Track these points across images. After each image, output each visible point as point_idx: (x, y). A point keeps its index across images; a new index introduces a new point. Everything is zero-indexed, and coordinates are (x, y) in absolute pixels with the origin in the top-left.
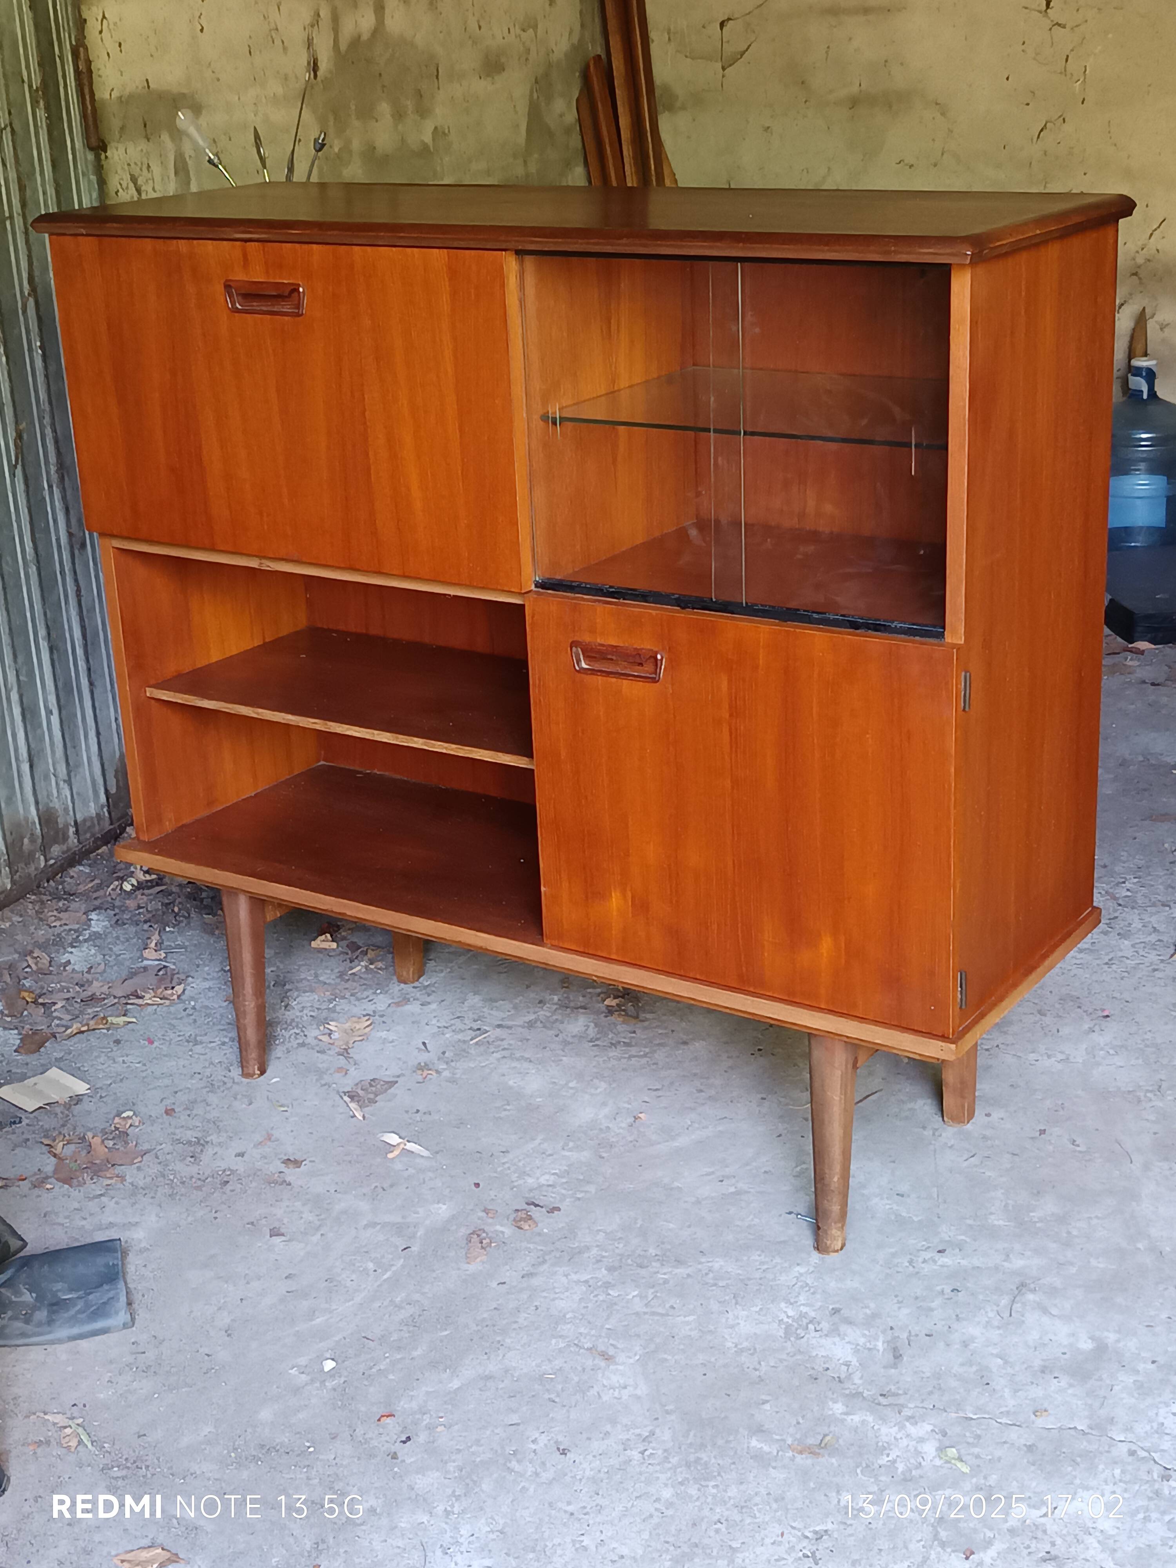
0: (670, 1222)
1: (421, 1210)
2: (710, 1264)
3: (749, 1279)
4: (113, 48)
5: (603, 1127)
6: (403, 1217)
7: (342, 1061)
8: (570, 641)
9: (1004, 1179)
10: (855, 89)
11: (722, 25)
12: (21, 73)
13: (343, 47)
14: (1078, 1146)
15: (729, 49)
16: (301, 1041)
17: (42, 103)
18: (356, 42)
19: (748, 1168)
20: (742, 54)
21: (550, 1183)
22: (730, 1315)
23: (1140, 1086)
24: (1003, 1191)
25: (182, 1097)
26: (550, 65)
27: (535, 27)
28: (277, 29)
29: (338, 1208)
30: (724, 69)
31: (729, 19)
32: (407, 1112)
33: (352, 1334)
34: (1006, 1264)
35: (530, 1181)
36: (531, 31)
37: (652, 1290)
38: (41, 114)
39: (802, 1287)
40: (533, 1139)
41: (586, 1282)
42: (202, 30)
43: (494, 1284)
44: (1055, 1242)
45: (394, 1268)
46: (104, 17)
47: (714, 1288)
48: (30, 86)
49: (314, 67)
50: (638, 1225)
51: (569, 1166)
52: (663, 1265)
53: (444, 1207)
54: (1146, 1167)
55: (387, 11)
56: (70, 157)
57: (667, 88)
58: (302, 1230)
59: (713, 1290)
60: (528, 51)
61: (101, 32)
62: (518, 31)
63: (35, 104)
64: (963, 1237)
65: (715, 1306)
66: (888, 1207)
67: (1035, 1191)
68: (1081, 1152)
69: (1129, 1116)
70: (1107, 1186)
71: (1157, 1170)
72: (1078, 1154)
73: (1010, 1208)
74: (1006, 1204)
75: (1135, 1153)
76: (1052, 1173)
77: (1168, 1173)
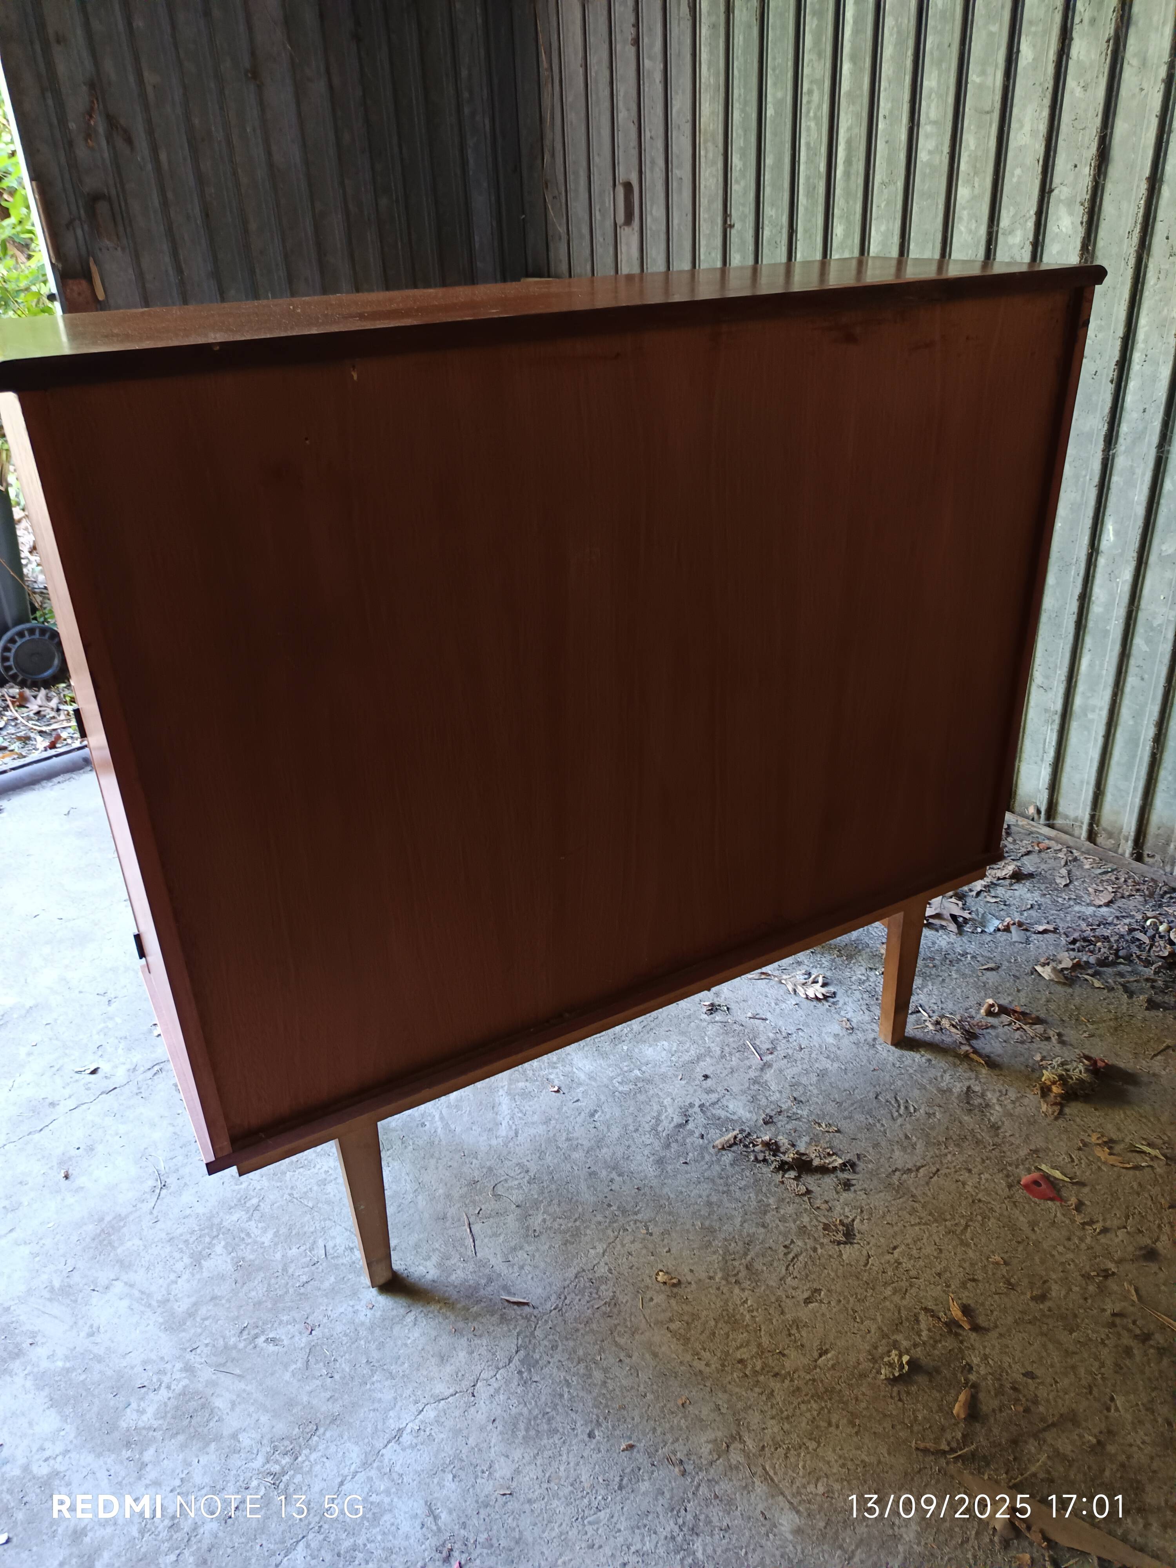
68: (256, 1336)
69: (264, 1419)
70: (198, 1319)
71: (177, 1375)
72: (256, 1331)
73: (243, 1235)
74: (251, 1237)
75: (214, 1377)
76: (253, 1294)
77: (166, 1379)
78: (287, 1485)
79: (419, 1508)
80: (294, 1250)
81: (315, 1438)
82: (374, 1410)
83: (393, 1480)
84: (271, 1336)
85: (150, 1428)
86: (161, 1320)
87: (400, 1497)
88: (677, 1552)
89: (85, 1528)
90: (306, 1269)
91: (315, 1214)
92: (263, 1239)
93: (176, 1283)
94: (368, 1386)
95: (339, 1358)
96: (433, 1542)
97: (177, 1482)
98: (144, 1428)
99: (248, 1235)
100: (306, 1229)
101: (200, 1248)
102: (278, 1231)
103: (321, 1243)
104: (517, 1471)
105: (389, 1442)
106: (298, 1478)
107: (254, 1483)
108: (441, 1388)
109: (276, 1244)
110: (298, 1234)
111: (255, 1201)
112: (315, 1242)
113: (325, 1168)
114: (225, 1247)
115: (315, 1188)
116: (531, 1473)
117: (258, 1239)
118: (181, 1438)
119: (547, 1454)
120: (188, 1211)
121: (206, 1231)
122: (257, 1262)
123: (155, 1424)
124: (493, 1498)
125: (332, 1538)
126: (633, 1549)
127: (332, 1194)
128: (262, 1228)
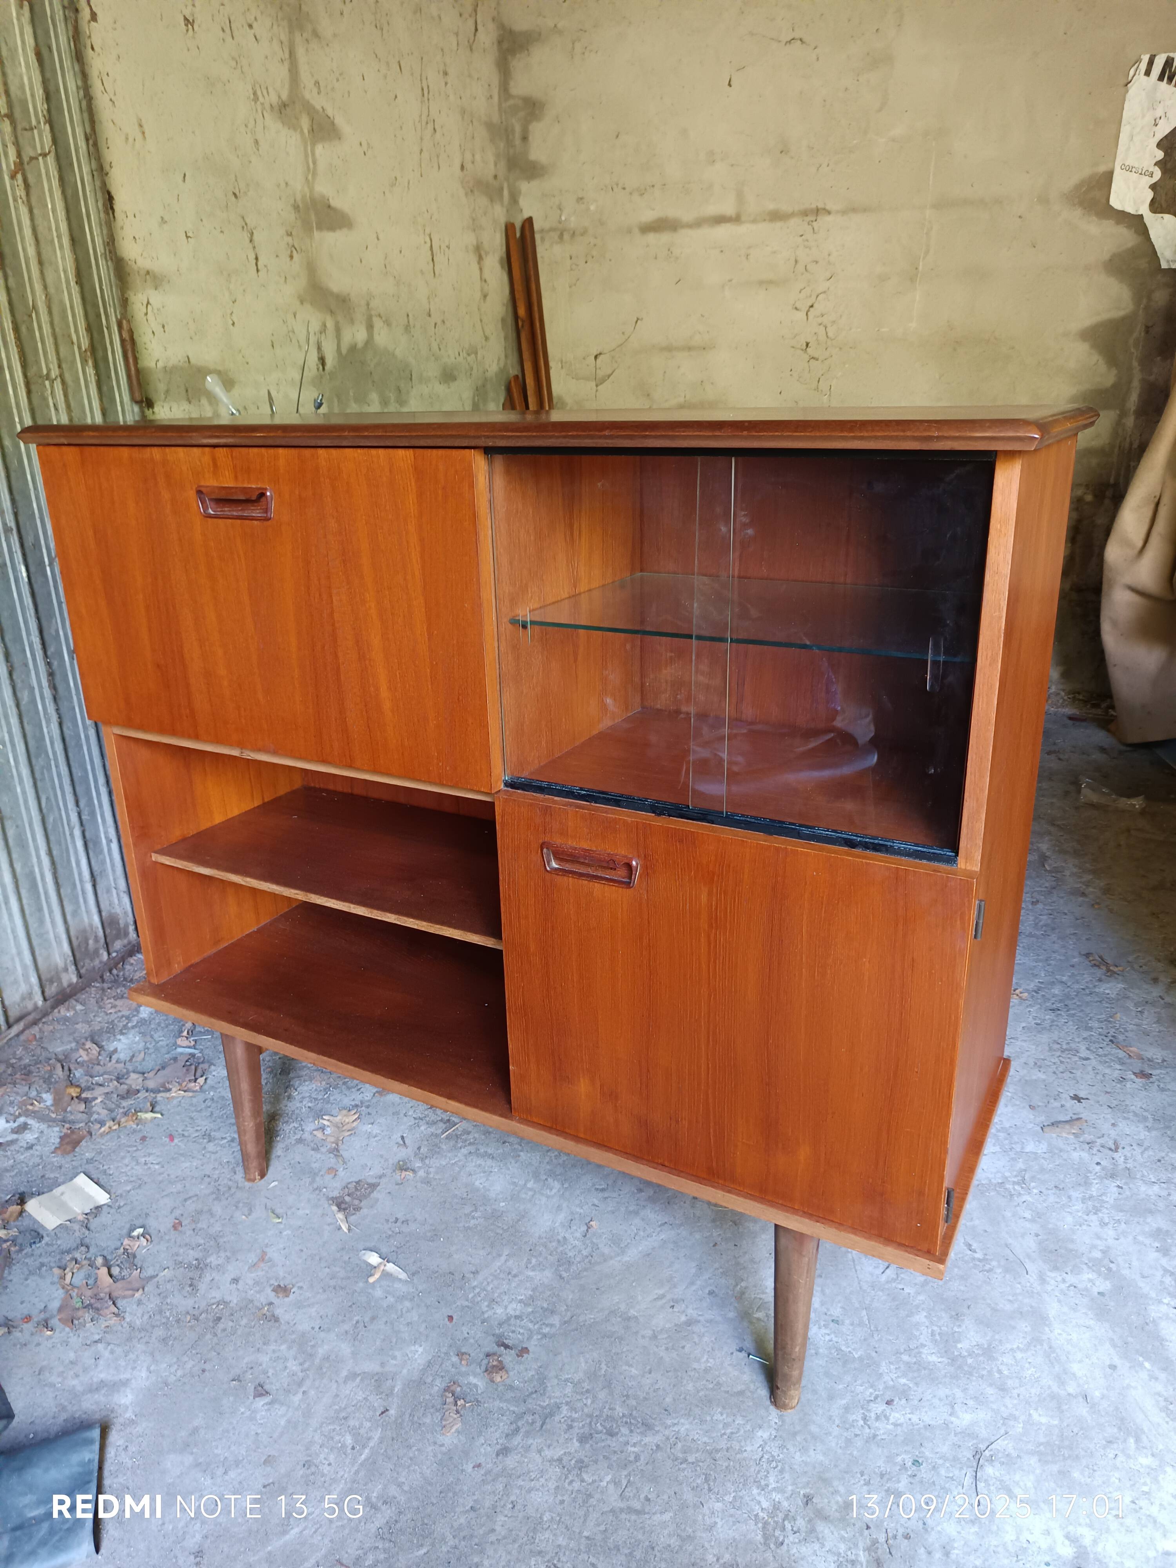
0: (631, 1366)
1: (398, 1354)
2: (676, 1428)
3: (717, 1451)
4: (158, 330)
5: (560, 1238)
6: (382, 1364)
7: (332, 1161)
8: (541, 841)
9: (921, 1297)
10: (682, 400)
11: (596, 357)
12: (70, 336)
13: (344, 351)
14: (975, 1252)
15: (600, 373)
16: (298, 1137)
17: (90, 363)
18: (353, 348)
19: (694, 1288)
20: (609, 376)
21: (518, 1313)
22: (705, 1510)
23: (1006, 1178)
24: (925, 1314)
25: (191, 1206)
26: (486, 379)
27: (476, 353)
28: (294, 332)
29: (321, 1351)
30: (597, 386)
31: (600, 354)
32: (387, 1221)
33: (326, 1556)
34: (953, 1419)
35: (500, 1311)
36: (473, 356)
37: (625, 1473)
38: (90, 371)
39: (769, 1462)
40: (500, 1255)
41: (560, 1460)
42: (233, 324)
43: (469, 1468)
44: (991, 1385)
45: (371, 1444)
46: (148, 303)
47: (684, 1466)
48: (79, 348)
49: (322, 361)
50: (603, 1372)
51: (533, 1290)
52: (631, 1431)
53: (421, 1350)
54: (1042, 1280)
55: (376, 330)
56: (119, 408)
57: (560, 398)
58: (285, 1385)
59: (684, 1469)
60: (472, 369)
61: (146, 314)
62: (465, 355)
63: (84, 362)
64: (903, 1381)
65: (689, 1496)
66: (827, 1338)
67: (954, 1313)
68: (980, 1260)
69: (1008, 1214)
70: (1016, 1305)
71: (1053, 1282)
72: (978, 1263)
73: (938, 1337)
74: (933, 1331)
75: (1027, 1260)
76: (962, 1288)
77: (1063, 1286)
78: (1016, 1176)
80: (907, 1290)
81: (983, 1182)
84: (970, 1252)
85: (1089, 1267)
86: (1047, 1329)
89: (1157, 1251)
91: (867, 1302)
92: (924, 1320)
93: (1018, 1348)
97: (1084, 1227)
98: (1093, 1271)
99: (933, 1334)
100: (884, 1298)
101: (981, 1358)
102: (907, 1316)
103: (883, 1278)
106: (1007, 1174)
107: (1035, 1191)
109: (917, 1307)
110: (894, 1299)
111: (905, 1358)
112: (887, 1282)
113: (824, 1331)
114: (959, 1341)
115: (847, 1322)
117: (927, 1324)
118: (1071, 1246)
120: (971, 1403)
121: (966, 1368)
122: (943, 1307)
123: (1084, 1267)
125: (1007, 1142)
127: (839, 1305)
128: (918, 1330)
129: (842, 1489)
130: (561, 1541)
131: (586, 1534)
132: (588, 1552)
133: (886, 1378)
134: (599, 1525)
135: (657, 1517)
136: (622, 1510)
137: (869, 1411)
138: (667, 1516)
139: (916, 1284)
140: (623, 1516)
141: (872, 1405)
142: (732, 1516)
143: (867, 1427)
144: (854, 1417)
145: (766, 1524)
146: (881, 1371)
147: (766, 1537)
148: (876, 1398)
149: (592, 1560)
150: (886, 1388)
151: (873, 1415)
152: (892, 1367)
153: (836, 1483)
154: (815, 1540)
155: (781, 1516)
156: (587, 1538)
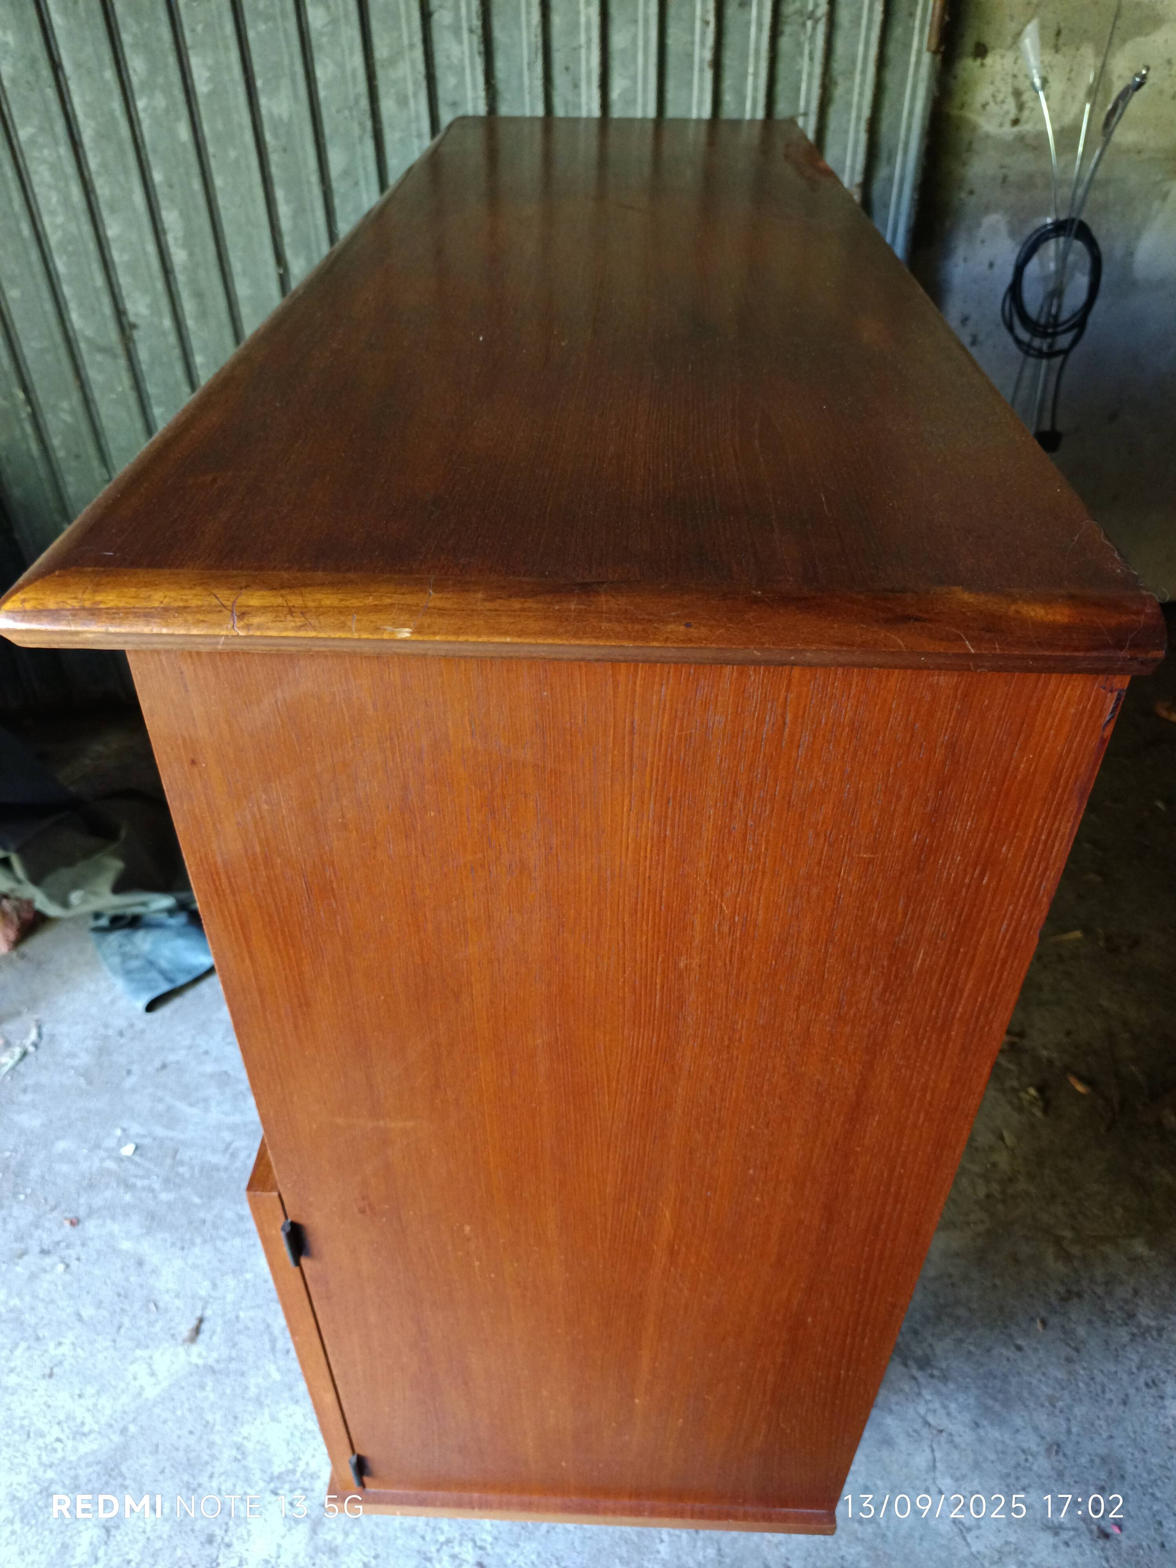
33: (179, 1140)
79: (1047, 1539)
80: (662, 1548)
82: (921, 1539)
83: (1010, 1553)
87: (1031, 1554)
88: (1145, 1339)
90: (699, 1544)
94: (889, 1534)
95: (841, 1553)
96: (1085, 1541)
102: (621, 1559)
104: (1036, 1429)
105: (965, 1539)
108: (921, 1460)
116: (1042, 1419)
119: (1025, 1394)
124: (1056, 1464)
126: (1134, 1370)
129: (352, 1539)
130: (230, 1297)
131: (242, 1314)
132: (225, 1322)
133: (514, 1554)
134: (252, 1320)
135: (272, 1369)
136: (271, 1334)
137: (461, 1544)
138: (276, 1376)
139: (679, 1557)
140: (266, 1338)
141: (470, 1545)
142: (292, 1435)
143: (438, 1546)
144: (446, 1528)
145: (294, 1471)
146: (522, 1544)
147: (280, 1477)
148: (482, 1548)
149: (219, 1329)
150: (500, 1558)
151: (457, 1549)
152: (534, 1557)
153: (357, 1530)
154: (288, 1527)
155: (306, 1484)
156: (237, 1317)
